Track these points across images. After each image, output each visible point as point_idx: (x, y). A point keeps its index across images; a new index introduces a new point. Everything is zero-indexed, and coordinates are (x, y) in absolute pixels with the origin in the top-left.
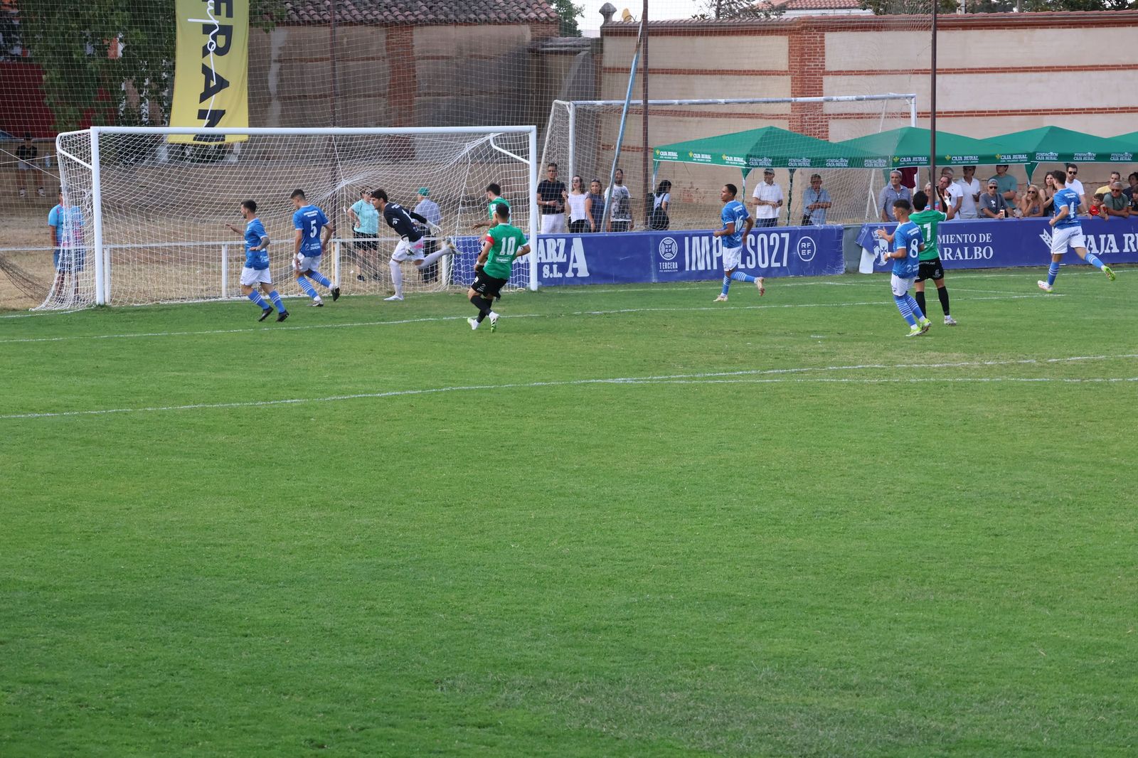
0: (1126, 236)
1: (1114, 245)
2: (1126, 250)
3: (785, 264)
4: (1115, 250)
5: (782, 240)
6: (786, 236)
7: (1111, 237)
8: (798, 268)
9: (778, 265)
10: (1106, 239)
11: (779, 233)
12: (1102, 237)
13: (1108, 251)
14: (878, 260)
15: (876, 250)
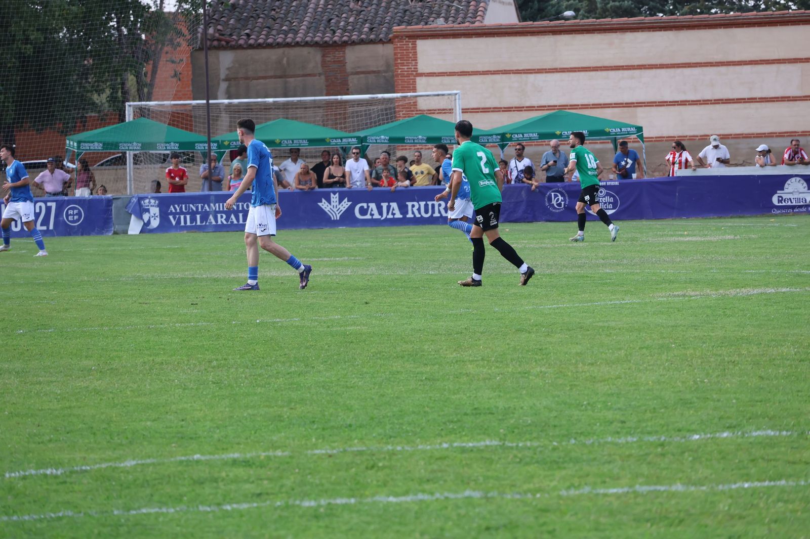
0: (410, 204)
1: (397, 211)
2: (410, 215)
3: (51, 227)
4: (398, 215)
5: (48, 209)
6: (53, 205)
7: (394, 205)
8: (64, 230)
9: (45, 228)
10: (389, 207)
11: (45, 202)
12: (384, 205)
13: (390, 216)
14: (149, 222)
15: (146, 217)
